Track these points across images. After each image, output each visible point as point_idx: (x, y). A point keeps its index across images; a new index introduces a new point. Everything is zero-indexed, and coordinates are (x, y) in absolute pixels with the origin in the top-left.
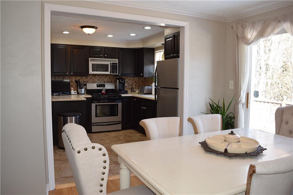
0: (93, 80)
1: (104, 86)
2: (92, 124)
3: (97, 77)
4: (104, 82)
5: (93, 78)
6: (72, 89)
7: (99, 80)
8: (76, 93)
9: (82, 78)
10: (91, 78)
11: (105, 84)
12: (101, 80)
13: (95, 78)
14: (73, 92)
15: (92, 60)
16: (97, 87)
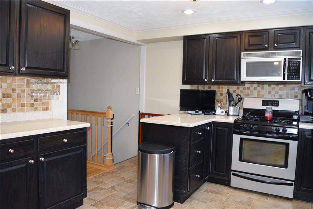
0: (259, 92)
1: (276, 103)
2: (232, 172)
3: (266, 86)
4: (280, 96)
5: (259, 88)
6: (219, 107)
7: (270, 93)
8: (224, 114)
9: (238, 88)
10: (255, 89)
11: (278, 101)
12: (273, 92)
13: (262, 89)
14: (218, 111)
15: (248, 56)
16: (263, 105)
